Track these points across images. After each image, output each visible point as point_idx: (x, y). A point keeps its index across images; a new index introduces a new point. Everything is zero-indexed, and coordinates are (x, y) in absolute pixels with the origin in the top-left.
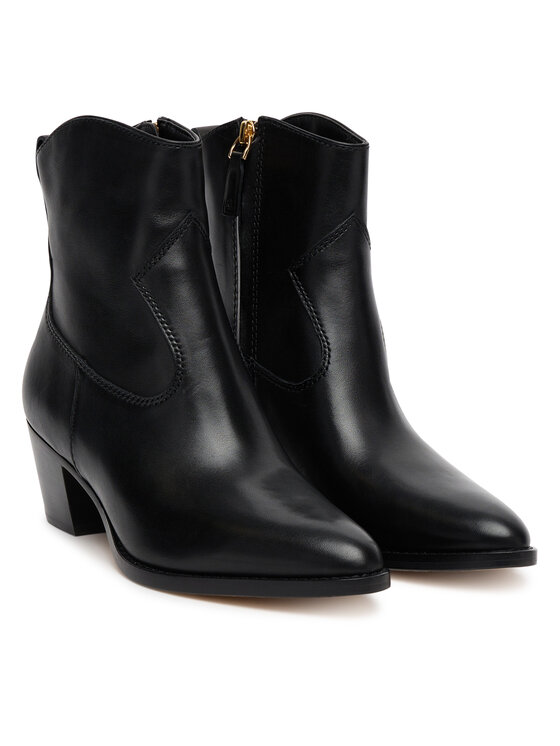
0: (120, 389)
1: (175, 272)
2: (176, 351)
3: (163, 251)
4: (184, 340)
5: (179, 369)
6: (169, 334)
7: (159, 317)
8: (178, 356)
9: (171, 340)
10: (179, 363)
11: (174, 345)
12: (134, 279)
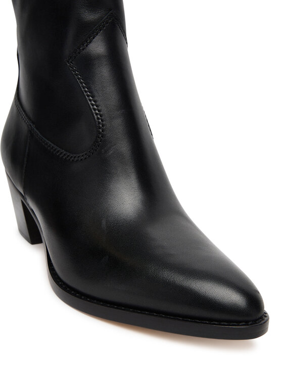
0: (56, 147)
1: (99, 57)
2: (98, 118)
3: (89, 40)
4: (104, 111)
5: (100, 133)
6: (93, 105)
7: (86, 92)
8: (99, 123)
9: (95, 110)
10: (100, 128)
11: (97, 114)
12: (68, 61)
